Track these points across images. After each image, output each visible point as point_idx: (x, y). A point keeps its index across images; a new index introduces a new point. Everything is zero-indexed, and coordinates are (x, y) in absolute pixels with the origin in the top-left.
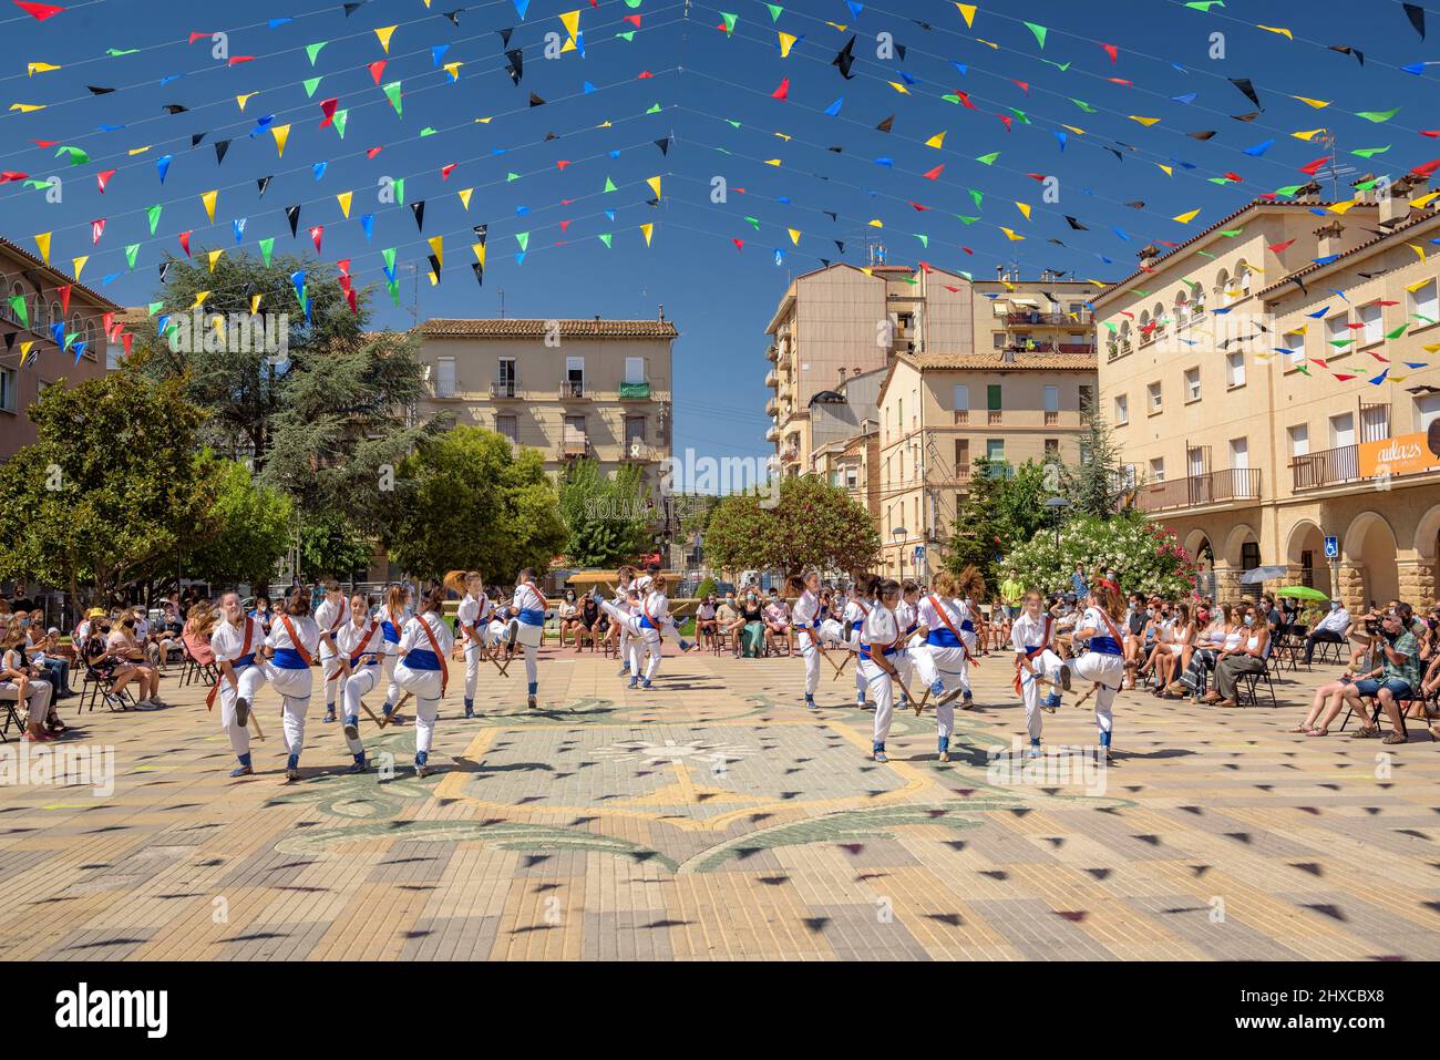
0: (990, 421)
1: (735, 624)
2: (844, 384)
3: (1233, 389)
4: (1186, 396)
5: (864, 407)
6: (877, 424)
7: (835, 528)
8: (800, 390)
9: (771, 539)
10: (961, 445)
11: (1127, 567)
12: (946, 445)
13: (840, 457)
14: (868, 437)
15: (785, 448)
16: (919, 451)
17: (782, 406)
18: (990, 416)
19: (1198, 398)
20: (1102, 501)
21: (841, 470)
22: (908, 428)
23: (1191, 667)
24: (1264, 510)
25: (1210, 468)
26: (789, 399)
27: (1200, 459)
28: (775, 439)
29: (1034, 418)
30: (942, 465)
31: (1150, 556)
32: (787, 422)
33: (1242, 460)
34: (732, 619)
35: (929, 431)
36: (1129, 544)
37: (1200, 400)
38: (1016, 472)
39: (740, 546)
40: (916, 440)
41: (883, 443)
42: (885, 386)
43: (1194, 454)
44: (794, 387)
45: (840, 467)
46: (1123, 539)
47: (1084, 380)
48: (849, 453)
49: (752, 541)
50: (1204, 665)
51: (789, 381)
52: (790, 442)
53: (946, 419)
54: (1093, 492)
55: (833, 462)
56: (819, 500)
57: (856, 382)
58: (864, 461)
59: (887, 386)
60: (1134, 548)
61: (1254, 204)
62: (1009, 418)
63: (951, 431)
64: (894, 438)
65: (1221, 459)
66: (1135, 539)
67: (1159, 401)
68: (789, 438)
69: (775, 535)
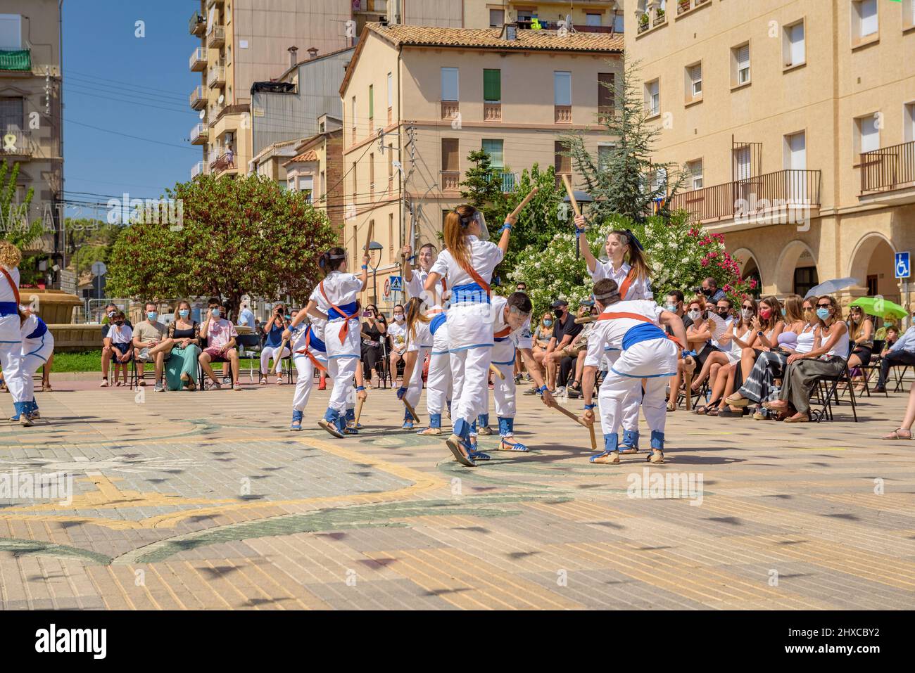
0: (485, 116)
1: (158, 346)
2: (295, 68)
3: (790, 69)
4: (732, 81)
5: (321, 99)
6: (340, 122)
7: (288, 243)
8: (240, 81)
9: (201, 256)
10: (449, 146)
12: (430, 146)
13: (291, 163)
14: (327, 136)
15: (215, 153)
16: (395, 153)
17: (213, 96)
18: (486, 109)
19: (747, 82)
20: (633, 200)
21: (292, 180)
22: (381, 122)
23: (754, 374)
25: (760, 170)
26: (222, 87)
27: (748, 160)
28: (203, 142)
29: (543, 115)
30: (424, 171)
31: (692, 267)
32: (219, 117)
33: (798, 159)
34: (155, 341)
35: (409, 126)
36: (667, 252)
37: (750, 84)
38: (518, 182)
39: (160, 265)
40: (392, 139)
41: (348, 143)
42: (350, 68)
43: (741, 153)
44: (229, 72)
45: (290, 175)
46: (660, 246)
47: (607, 65)
48: (303, 158)
49: (176, 260)
50: (770, 370)
51: (222, 62)
53: (431, 112)
54: (623, 188)
55: (281, 170)
56: (267, 206)
57: (311, 66)
58: (323, 167)
59: (353, 68)
60: (674, 257)
62: (510, 113)
63: (436, 127)
64: (363, 136)
65: (774, 157)
66: (675, 245)
67: (699, 87)
68: (221, 138)
69: (206, 252)
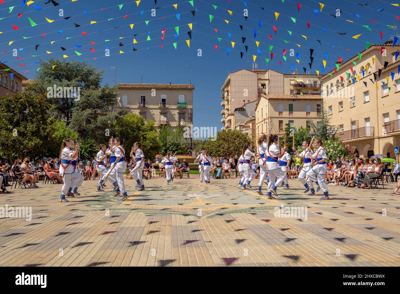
0: (289, 115)
1: (213, 169)
2: (245, 105)
3: (365, 102)
4: (351, 106)
5: (251, 112)
6: (255, 117)
7: (243, 145)
8: (231, 107)
9: (223, 148)
10: (281, 122)
11: (334, 154)
12: (276, 122)
13: (244, 127)
14: (252, 120)
15: (227, 125)
16: (268, 124)
17: (226, 112)
18: (289, 113)
19: (354, 106)
20: (325, 134)
21: (244, 130)
22: (265, 117)
23: (357, 177)
24: (375, 139)
25: (358, 127)
26: (228, 110)
27: (355, 125)
28: (224, 122)
29: (303, 114)
30: (275, 128)
31: (341, 151)
32: (227, 116)
33: (368, 124)
34: (212, 167)
35: (271, 118)
36: (334, 147)
37: (355, 106)
38: (297, 130)
39: (214, 150)
40: (267, 121)
41: (257, 122)
42: (257, 105)
43: (353, 123)
44: (230, 106)
45: (243, 129)
46: (332, 145)
47: (319, 103)
48: (246, 125)
49: (217, 149)
50: (361, 176)
51: (228, 104)
52: (228, 123)
53: (276, 114)
54: (323, 132)
55: (241, 128)
56: (238, 136)
57: (249, 104)
58: (251, 127)
59: (258, 105)
60: (336, 148)
61: (373, 45)
62: (296, 114)
63: (278, 118)
64: (260, 120)
65: (362, 124)
66: (336, 145)
67: (342, 107)
68: (228, 121)
69: (224, 147)
